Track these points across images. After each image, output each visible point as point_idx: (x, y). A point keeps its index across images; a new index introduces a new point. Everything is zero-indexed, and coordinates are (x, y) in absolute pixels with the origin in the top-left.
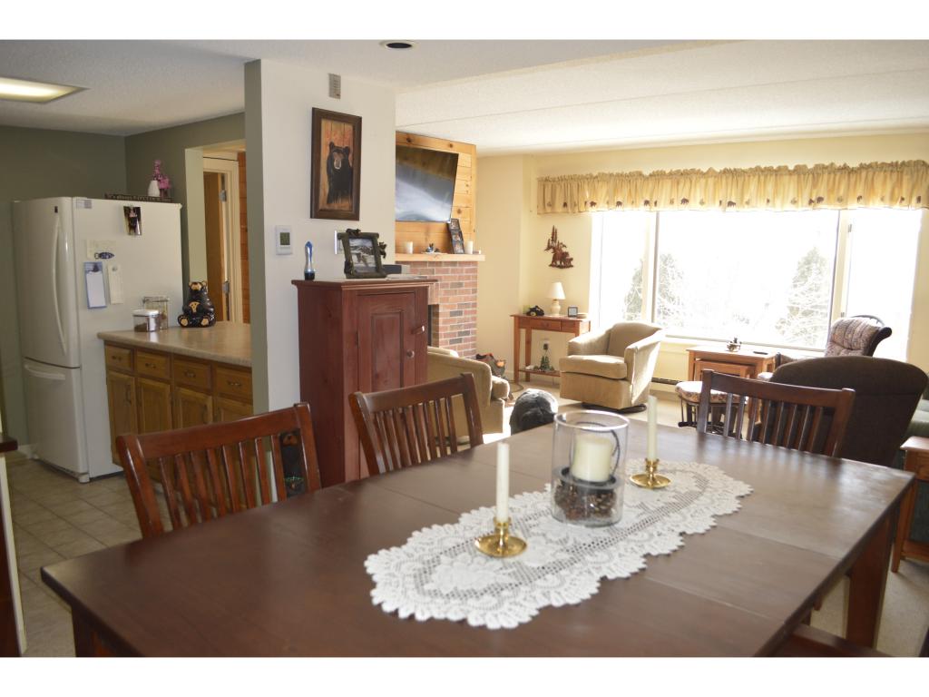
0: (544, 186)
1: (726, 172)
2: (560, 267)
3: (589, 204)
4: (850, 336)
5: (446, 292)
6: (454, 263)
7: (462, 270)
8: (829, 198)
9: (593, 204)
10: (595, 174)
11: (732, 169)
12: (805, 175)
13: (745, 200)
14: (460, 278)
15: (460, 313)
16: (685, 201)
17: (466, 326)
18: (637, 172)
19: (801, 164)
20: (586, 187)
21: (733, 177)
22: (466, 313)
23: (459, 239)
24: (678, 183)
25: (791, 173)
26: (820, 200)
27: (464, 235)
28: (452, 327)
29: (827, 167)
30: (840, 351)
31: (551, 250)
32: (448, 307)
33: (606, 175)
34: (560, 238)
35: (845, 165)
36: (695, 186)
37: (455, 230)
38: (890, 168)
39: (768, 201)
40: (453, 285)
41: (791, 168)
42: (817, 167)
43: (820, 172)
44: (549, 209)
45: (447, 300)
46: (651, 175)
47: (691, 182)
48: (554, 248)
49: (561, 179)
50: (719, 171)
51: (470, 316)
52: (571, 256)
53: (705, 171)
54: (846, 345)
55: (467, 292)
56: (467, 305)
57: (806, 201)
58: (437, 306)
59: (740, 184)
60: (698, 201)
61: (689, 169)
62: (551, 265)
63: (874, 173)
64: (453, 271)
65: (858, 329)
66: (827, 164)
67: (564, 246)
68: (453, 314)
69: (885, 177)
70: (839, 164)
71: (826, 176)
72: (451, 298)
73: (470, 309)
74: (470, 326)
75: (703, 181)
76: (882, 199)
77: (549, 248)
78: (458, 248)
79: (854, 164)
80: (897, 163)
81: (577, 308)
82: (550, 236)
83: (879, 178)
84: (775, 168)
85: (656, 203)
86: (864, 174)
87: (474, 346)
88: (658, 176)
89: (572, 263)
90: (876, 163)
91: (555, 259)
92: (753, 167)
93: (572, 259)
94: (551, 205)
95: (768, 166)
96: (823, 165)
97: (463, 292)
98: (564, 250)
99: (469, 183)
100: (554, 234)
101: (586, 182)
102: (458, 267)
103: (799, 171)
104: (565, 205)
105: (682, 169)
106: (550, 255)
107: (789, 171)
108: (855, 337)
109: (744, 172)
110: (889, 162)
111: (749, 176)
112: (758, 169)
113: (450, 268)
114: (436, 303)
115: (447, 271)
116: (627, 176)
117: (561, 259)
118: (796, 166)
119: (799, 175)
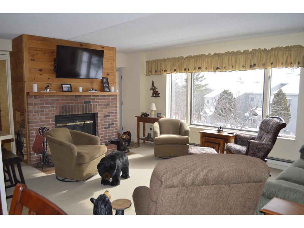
0: (148, 64)
1: (215, 54)
2: (155, 97)
3: (164, 71)
4: (268, 126)
5: (101, 108)
6: (105, 96)
7: (109, 99)
8: (259, 64)
9: (165, 71)
10: (166, 58)
11: (218, 53)
12: (248, 54)
13: (224, 67)
14: (108, 102)
15: (109, 116)
16: (200, 68)
17: (112, 122)
18: (181, 57)
19: (246, 49)
20: (163, 64)
21: (218, 57)
22: (112, 116)
23: (107, 86)
24: (197, 61)
25: (242, 54)
26: (255, 65)
27: (109, 84)
28: (105, 122)
29: (257, 50)
30: (264, 133)
31: (152, 90)
32: (102, 114)
33: (170, 58)
34: (155, 85)
35: (265, 49)
36: (204, 61)
37: (105, 82)
38: (285, 49)
39: (233, 66)
40: (105, 105)
41: (242, 51)
42: (253, 50)
43: (254, 52)
44: (150, 74)
45: (102, 111)
46: (186, 58)
47: (202, 60)
48: (153, 89)
49: (154, 61)
50: (213, 54)
51: (114, 117)
52: (159, 92)
53: (207, 54)
54: (266, 130)
55: (112, 107)
56: (113, 113)
57: (249, 66)
58: (97, 113)
59: (221, 60)
60: (205, 68)
61: (201, 54)
62: (152, 96)
63: (278, 52)
64: (104, 99)
65: (271, 124)
66: (257, 49)
67: (157, 88)
68: (105, 116)
69: (283, 54)
70: (262, 48)
71: (257, 54)
72: (104, 110)
73: (114, 114)
74: (114, 121)
75: (207, 59)
76: (282, 64)
77: (151, 89)
78: (107, 89)
79: (269, 48)
80: (288, 46)
81: (161, 113)
82: (151, 85)
83: (280, 54)
84: (235, 52)
85: (188, 69)
86: (274, 52)
87: (116, 129)
88: (189, 58)
89: (160, 95)
90: (279, 47)
91: (153, 94)
92: (226, 52)
93: (159, 94)
94: (151, 72)
95: (232, 51)
96: (256, 49)
97: (110, 108)
98: (157, 90)
99: (112, 63)
100: (153, 83)
101: (163, 62)
102: (107, 97)
103: (246, 52)
104: (156, 72)
105: (198, 54)
106: (152, 92)
107: (241, 53)
108: (270, 127)
109: (222, 54)
110: (284, 46)
111: (225, 56)
112: (228, 53)
113: (103, 98)
114: (96, 112)
115: (101, 99)
116: (177, 58)
117: (156, 94)
118: (244, 51)
119: (245, 54)
